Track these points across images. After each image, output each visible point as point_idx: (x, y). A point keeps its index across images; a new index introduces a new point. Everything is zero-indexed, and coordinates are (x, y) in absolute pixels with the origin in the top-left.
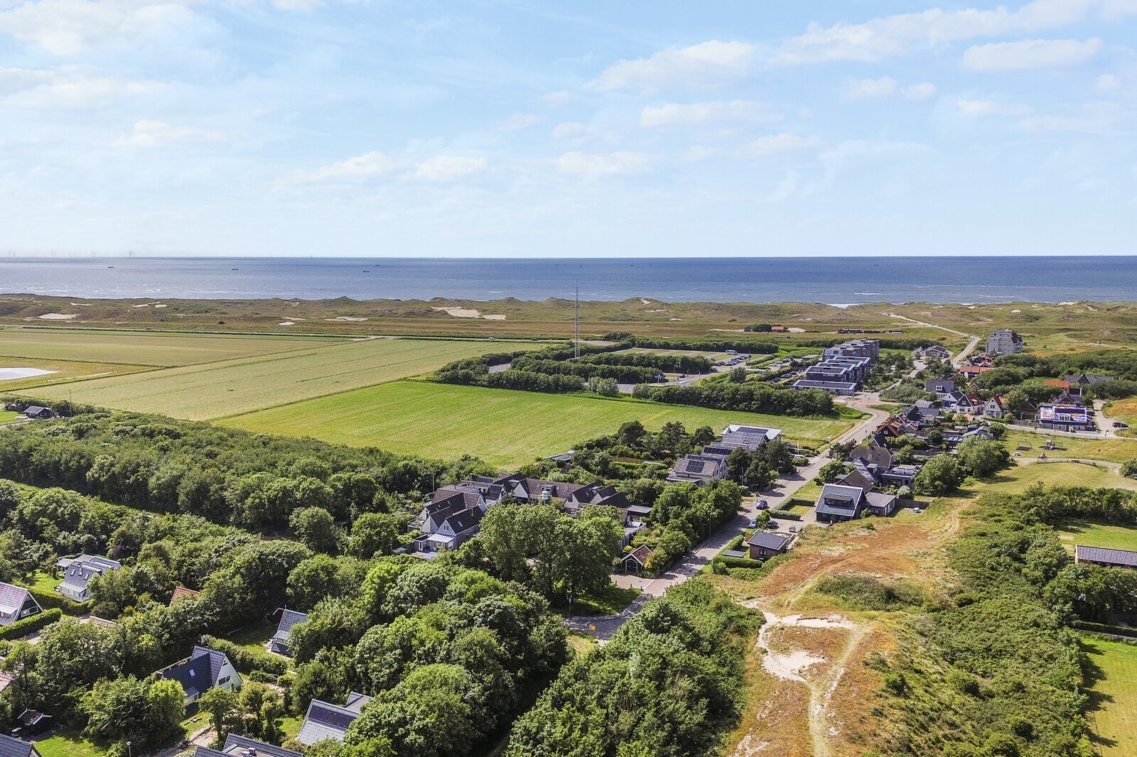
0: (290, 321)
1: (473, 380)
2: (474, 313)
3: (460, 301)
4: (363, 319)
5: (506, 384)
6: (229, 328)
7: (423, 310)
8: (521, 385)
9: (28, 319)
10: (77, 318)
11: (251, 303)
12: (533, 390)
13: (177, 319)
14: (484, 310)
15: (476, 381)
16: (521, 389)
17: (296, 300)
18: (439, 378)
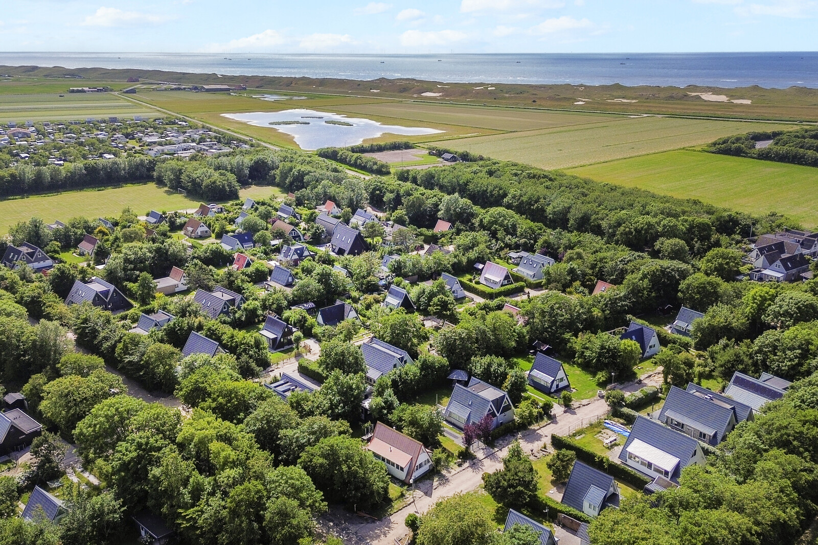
0: (582, 101)
1: (744, 153)
2: (723, 98)
3: (710, 88)
4: (634, 101)
5: (774, 157)
6: (540, 105)
7: (680, 94)
8: (789, 159)
9: (415, 96)
10: (443, 96)
12: (800, 163)
13: (505, 98)
14: (732, 96)
15: (746, 153)
16: (789, 162)
17: (581, 86)
18: (713, 149)
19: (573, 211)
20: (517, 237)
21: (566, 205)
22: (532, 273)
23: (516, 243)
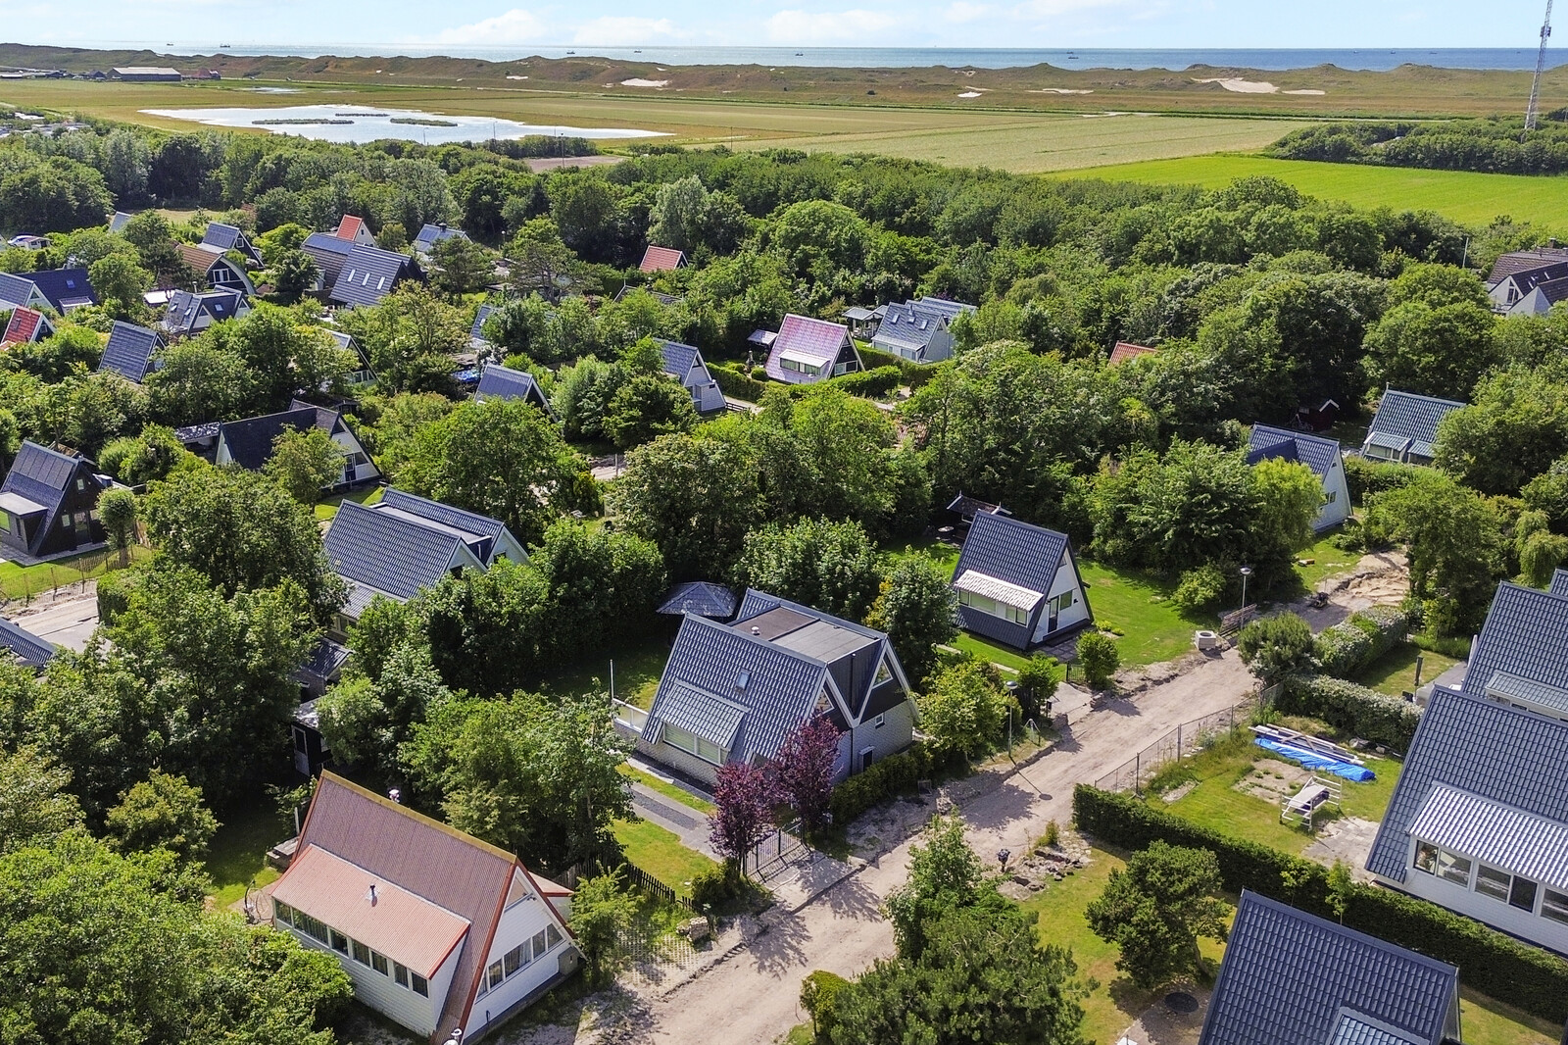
0: (973, 91)
4: (1084, 92)
6: (884, 100)
7: (1179, 80)
9: (609, 85)
10: (669, 86)
11: (904, 72)
13: (807, 88)
17: (969, 69)
19: (1007, 215)
20: (864, 271)
21: (987, 203)
22: (915, 347)
23: (862, 286)
